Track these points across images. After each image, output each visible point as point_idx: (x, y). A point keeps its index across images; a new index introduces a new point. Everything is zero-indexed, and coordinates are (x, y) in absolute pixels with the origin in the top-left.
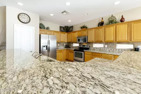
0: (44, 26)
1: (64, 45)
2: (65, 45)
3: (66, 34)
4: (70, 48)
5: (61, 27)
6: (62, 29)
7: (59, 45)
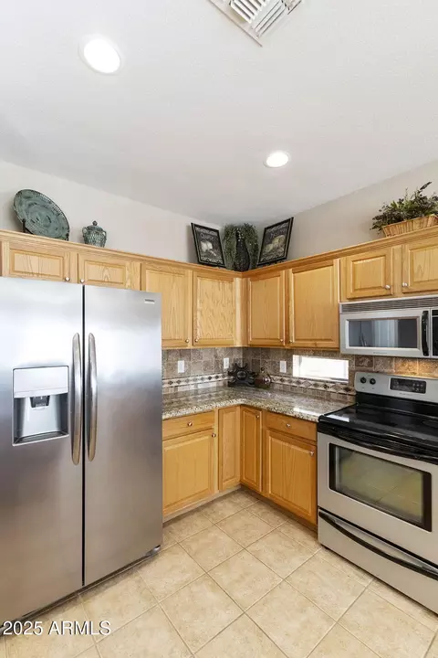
0: (59, 214)
1: (219, 363)
2: (226, 363)
3: (238, 281)
4: (268, 387)
5: (197, 234)
6: (210, 246)
7: (181, 366)
